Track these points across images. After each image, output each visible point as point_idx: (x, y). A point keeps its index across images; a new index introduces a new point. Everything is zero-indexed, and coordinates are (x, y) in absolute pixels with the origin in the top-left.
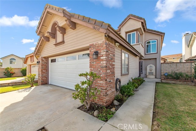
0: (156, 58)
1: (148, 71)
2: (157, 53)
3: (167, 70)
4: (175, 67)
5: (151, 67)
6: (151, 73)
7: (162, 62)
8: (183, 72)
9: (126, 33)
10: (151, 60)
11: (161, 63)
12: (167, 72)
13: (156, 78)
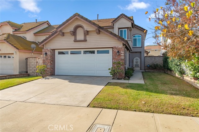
0: (141, 52)
1: (135, 63)
2: (142, 47)
3: (149, 62)
4: (154, 60)
5: (137, 59)
6: (137, 66)
7: (145, 55)
8: (159, 64)
9: (119, 29)
10: (137, 53)
11: (145, 57)
12: (149, 63)
13: (141, 69)
